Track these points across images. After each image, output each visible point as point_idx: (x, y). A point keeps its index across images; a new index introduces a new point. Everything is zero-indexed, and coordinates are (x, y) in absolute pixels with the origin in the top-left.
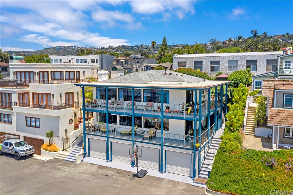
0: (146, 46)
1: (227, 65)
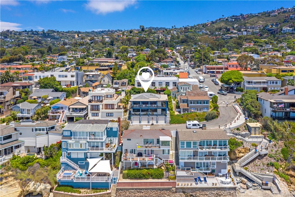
0: (36, 31)
1: (158, 84)
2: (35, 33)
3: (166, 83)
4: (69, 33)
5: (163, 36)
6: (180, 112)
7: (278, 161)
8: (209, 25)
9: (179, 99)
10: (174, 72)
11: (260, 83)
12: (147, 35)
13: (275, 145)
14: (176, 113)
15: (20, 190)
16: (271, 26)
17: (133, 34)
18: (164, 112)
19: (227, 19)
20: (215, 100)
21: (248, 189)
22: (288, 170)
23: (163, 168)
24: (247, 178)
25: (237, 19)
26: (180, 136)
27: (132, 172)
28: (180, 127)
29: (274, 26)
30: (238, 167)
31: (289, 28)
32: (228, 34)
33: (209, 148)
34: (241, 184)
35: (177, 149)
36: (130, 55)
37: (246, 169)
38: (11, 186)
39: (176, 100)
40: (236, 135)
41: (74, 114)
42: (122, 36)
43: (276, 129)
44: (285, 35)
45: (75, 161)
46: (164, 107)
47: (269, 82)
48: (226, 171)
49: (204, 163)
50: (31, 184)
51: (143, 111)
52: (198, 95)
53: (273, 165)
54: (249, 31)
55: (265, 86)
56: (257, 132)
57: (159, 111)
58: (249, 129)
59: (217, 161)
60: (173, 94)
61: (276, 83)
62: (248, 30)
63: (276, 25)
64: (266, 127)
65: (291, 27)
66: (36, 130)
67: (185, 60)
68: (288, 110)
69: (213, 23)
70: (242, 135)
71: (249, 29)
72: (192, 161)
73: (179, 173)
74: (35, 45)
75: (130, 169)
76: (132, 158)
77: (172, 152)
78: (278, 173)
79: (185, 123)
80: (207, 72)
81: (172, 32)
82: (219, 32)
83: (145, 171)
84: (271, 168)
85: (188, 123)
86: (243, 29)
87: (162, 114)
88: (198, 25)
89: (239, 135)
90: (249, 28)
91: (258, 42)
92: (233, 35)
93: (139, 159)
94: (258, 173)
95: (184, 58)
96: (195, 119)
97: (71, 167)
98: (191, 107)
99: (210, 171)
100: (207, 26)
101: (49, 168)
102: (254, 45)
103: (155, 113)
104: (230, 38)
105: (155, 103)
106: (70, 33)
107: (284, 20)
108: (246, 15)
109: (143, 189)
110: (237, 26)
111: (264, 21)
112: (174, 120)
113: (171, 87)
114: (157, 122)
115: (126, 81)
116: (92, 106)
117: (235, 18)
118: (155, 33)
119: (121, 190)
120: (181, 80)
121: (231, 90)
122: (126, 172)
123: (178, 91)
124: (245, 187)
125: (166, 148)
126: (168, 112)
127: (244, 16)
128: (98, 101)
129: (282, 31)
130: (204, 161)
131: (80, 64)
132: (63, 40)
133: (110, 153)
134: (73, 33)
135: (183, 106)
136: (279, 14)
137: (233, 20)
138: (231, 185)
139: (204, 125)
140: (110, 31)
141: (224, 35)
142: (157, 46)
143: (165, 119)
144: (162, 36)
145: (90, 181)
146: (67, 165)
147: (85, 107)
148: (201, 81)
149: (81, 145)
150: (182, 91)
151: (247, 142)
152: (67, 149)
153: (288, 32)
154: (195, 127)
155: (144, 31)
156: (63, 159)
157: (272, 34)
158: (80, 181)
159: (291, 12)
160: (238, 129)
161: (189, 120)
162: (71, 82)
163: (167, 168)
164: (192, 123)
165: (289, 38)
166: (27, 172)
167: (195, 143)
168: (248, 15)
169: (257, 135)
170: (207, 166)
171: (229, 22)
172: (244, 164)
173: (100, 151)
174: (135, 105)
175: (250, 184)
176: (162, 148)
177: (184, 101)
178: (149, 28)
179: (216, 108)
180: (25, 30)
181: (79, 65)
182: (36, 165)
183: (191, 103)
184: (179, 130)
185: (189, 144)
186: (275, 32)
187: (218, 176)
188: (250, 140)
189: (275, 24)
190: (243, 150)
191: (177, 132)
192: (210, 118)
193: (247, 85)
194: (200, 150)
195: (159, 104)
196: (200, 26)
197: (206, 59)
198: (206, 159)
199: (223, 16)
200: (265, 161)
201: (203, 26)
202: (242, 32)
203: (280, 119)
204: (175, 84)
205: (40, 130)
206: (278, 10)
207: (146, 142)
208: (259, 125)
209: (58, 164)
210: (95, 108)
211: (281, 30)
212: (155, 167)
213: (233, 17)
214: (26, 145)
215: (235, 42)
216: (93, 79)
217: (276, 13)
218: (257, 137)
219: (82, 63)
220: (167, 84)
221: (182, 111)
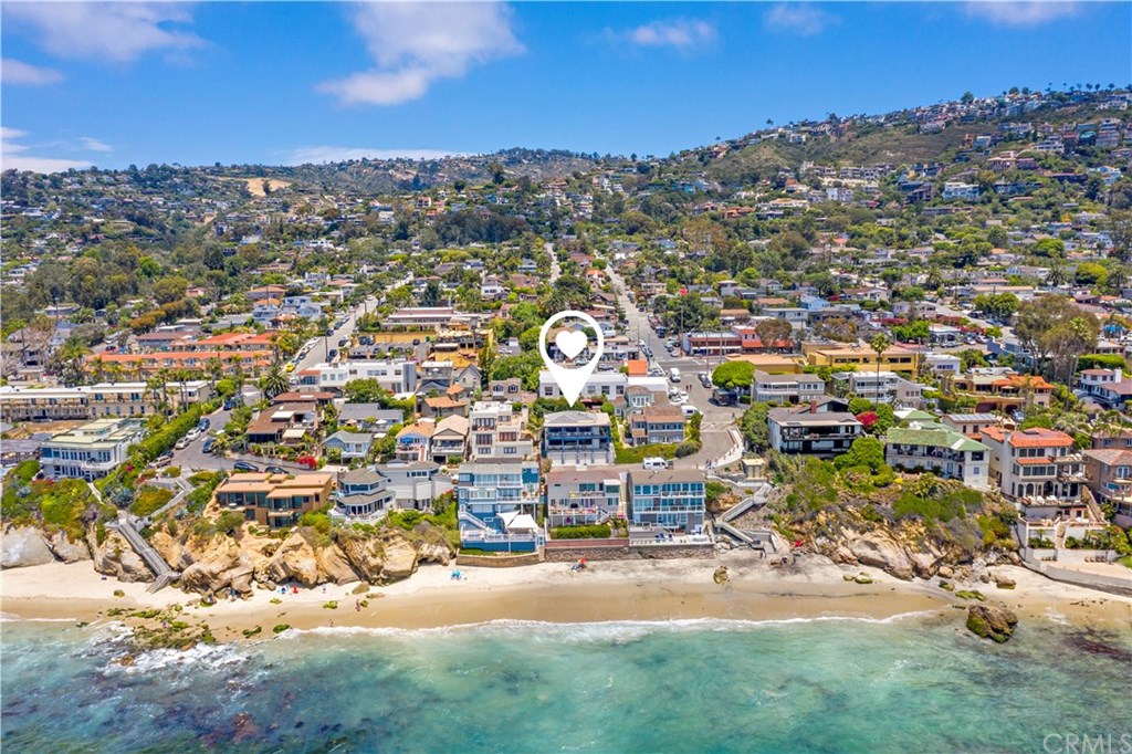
1: (587, 389)
2: (105, 178)
3: (603, 387)
4: (223, 176)
5: (568, 197)
6: (632, 444)
7: (780, 512)
8: (721, 155)
9: (630, 422)
10: (615, 351)
11: (785, 387)
12: (513, 199)
13: (779, 491)
14: (626, 446)
15: (414, 553)
16: (916, 171)
17: (468, 195)
18: (604, 445)
19: (782, 136)
20: (696, 420)
21: (731, 549)
22: (793, 524)
23: (609, 524)
24: (732, 535)
25: (816, 133)
26: (633, 479)
27: (565, 530)
28: (633, 468)
29: (924, 174)
30: (719, 522)
31: (963, 185)
32: (780, 197)
33: (677, 494)
34: (724, 544)
35: (629, 499)
36: (486, 291)
37: (733, 525)
38: (401, 547)
39: (625, 421)
40: (723, 477)
41: (445, 451)
42: (430, 203)
43: (785, 468)
44: (951, 206)
45: (480, 516)
46: (605, 436)
47: (802, 386)
48: (703, 527)
49: (670, 515)
50: (425, 546)
51: (566, 442)
52: (665, 413)
53: (771, 518)
54: (846, 186)
55: (794, 393)
56: (757, 473)
57: (596, 443)
58: (744, 468)
59: (687, 511)
60: (618, 411)
61: (815, 387)
62: (844, 182)
63: (930, 169)
64: (772, 466)
65: (970, 180)
66: (414, 474)
67: (640, 302)
68: (807, 437)
69: (736, 148)
70: (732, 478)
71: (847, 177)
72: (652, 512)
73: (633, 529)
74: (136, 233)
75: (560, 526)
76: (565, 512)
77: (623, 503)
78: (778, 529)
79: (641, 461)
80: (692, 352)
81: (595, 181)
82: (749, 189)
83: (583, 529)
84: (769, 522)
85: (646, 461)
86: (830, 179)
87: (601, 447)
88: (684, 154)
89: (728, 478)
90: (850, 174)
91: (860, 236)
92: (795, 203)
93: (574, 512)
94: (750, 529)
95: (638, 297)
96: (658, 456)
97: (474, 525)
98: (652, 435)
99: (678, 527)
100: (715, 157)
101: (443, 527)
102: (847, 245)
103: (588, 446)
104: (781, 212)
105: (588, 429)
106: (227, 176)
107: (957, 153)
108: (846, 121)
109: (583, 549)
110: (809, 170)
111: (898, 151)
112: (622, 458)
113: (612, 396)
114: (593, 462)
115: (516, 381)
116: (479, 436)
117: (810, 132)
118: (539, 187)
119: (553, 551)
120: (633, 381)
121: (731, 400)
122: (556, 530)
123: (628, 406)
124: (728, 547)
125: (613, 496)
126: (611, 444)
127: (840, 126)
128: (487, 427)
129: (943, 194)
130: (670, 512)
131: (369, 328)
132: (207, 203)
133: (529, 505)
134: (236, 175)
135: (638, 432)
136: (948, 124)
137: (804, 137)
138: (708, 542)
139: (671, 464)
140: (370, 165)
141: (766, 200)
142: (551, 241)
143: (607, 455)
144: (564, 199)
145: (509, 541)
146: (469, 522)
147: (461, 438)
148: (674, 378)
149: (489, 493)
150: (635, 405)
151: (738, 488)
152: (467, 500)
153: (961, 198)
154: (657, 467)
155: (505, 182)
156: (462, 514)
157: (911, 202)
158: (495, 541)
159: (988, 117)
160: (727, 469)
161: (648, 457)
162: (393, 385)
163: (616, 523)
164: (652, 460)
165: (961, 218)
166: (414, 531)
167: (656, 488)
168: (854, 123)
169: (757, 478)
170: (674, 520)
171: (790, 144)
172: (730, 517)
173: (517, 502)
174: (553, 434)
175: (734, 543)
176: (608, 496)
177: (639, 425)
178: (510, 152)
179: (695, 436)
180: (70, 170)
181: (369, 331)
182: (424, 523)
183: (652, 428)
184: (632, 471)
185: (647, 490)
186: (921, 197)
187: (690, 533)
188: (745, 485)
189: (926, 166)
190: (731, 500)
191: (629, 475)
192: (682, 453)
193: (761, 392)
194: (663, 497)
195: (596, 432)
196: (691, 157)
197: (692, 314)
198: (672, 509)
199: (769, 122)
200: (762, 513)
201: (701, 159)
202: (825, 190)
203: (792, 452)
204: (620, 389)
205: (419, 474)
206: (949, 110)
207: (583, 487)
208: (760, 461)
209: (454, 521)
210: (485, 440)
211: (942, 190)
212: (597, 523)
213: (804, 128)
214: (398, 497)
215: (788, 241)
216: (440, 377)
217: (940, 123)
218: (755, 481)
219: (374, 326)
220: (606, 389)
221: (635, 442)
